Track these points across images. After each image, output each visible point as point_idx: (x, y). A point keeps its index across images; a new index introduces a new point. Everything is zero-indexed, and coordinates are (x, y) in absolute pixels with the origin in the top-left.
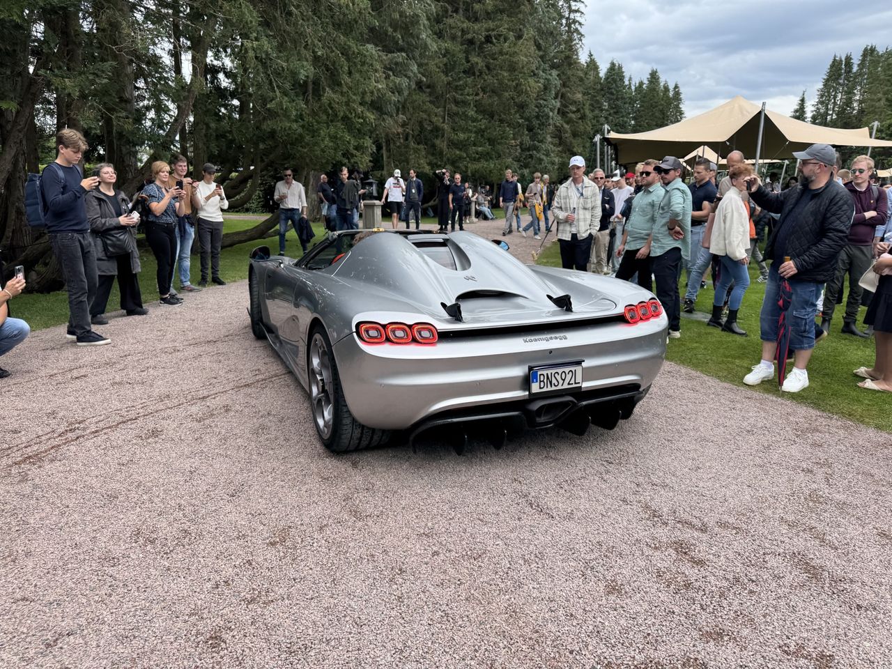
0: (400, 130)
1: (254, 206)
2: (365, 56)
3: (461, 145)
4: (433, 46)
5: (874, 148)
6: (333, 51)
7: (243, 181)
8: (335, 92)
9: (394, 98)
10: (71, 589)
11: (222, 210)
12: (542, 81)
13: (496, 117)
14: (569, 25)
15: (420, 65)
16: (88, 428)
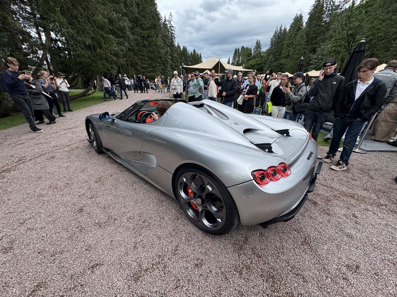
0: (125, 63)
1: (81, 87)
2: (109, 38)
3: (145, 68)
4: (132, 37)
5: (244, 71)
6: (98, 36)
7: (74, 78)
8: (101, 50)
9: (122, 53)
10: (28, 206)
11: (68, 88)
12: (165, 50)
13: (154, 60)
14: (171, 34)
15: (128, 43)
16: (27, 159)
